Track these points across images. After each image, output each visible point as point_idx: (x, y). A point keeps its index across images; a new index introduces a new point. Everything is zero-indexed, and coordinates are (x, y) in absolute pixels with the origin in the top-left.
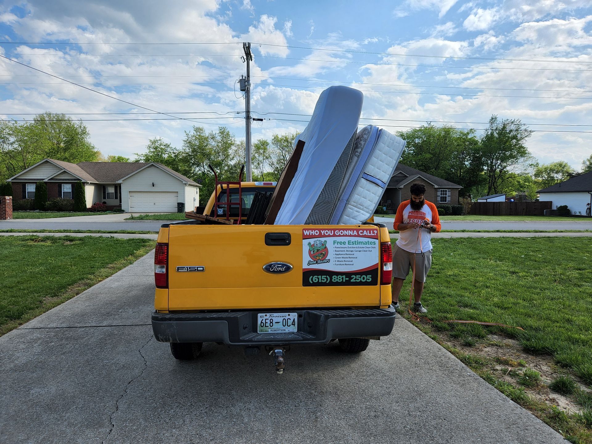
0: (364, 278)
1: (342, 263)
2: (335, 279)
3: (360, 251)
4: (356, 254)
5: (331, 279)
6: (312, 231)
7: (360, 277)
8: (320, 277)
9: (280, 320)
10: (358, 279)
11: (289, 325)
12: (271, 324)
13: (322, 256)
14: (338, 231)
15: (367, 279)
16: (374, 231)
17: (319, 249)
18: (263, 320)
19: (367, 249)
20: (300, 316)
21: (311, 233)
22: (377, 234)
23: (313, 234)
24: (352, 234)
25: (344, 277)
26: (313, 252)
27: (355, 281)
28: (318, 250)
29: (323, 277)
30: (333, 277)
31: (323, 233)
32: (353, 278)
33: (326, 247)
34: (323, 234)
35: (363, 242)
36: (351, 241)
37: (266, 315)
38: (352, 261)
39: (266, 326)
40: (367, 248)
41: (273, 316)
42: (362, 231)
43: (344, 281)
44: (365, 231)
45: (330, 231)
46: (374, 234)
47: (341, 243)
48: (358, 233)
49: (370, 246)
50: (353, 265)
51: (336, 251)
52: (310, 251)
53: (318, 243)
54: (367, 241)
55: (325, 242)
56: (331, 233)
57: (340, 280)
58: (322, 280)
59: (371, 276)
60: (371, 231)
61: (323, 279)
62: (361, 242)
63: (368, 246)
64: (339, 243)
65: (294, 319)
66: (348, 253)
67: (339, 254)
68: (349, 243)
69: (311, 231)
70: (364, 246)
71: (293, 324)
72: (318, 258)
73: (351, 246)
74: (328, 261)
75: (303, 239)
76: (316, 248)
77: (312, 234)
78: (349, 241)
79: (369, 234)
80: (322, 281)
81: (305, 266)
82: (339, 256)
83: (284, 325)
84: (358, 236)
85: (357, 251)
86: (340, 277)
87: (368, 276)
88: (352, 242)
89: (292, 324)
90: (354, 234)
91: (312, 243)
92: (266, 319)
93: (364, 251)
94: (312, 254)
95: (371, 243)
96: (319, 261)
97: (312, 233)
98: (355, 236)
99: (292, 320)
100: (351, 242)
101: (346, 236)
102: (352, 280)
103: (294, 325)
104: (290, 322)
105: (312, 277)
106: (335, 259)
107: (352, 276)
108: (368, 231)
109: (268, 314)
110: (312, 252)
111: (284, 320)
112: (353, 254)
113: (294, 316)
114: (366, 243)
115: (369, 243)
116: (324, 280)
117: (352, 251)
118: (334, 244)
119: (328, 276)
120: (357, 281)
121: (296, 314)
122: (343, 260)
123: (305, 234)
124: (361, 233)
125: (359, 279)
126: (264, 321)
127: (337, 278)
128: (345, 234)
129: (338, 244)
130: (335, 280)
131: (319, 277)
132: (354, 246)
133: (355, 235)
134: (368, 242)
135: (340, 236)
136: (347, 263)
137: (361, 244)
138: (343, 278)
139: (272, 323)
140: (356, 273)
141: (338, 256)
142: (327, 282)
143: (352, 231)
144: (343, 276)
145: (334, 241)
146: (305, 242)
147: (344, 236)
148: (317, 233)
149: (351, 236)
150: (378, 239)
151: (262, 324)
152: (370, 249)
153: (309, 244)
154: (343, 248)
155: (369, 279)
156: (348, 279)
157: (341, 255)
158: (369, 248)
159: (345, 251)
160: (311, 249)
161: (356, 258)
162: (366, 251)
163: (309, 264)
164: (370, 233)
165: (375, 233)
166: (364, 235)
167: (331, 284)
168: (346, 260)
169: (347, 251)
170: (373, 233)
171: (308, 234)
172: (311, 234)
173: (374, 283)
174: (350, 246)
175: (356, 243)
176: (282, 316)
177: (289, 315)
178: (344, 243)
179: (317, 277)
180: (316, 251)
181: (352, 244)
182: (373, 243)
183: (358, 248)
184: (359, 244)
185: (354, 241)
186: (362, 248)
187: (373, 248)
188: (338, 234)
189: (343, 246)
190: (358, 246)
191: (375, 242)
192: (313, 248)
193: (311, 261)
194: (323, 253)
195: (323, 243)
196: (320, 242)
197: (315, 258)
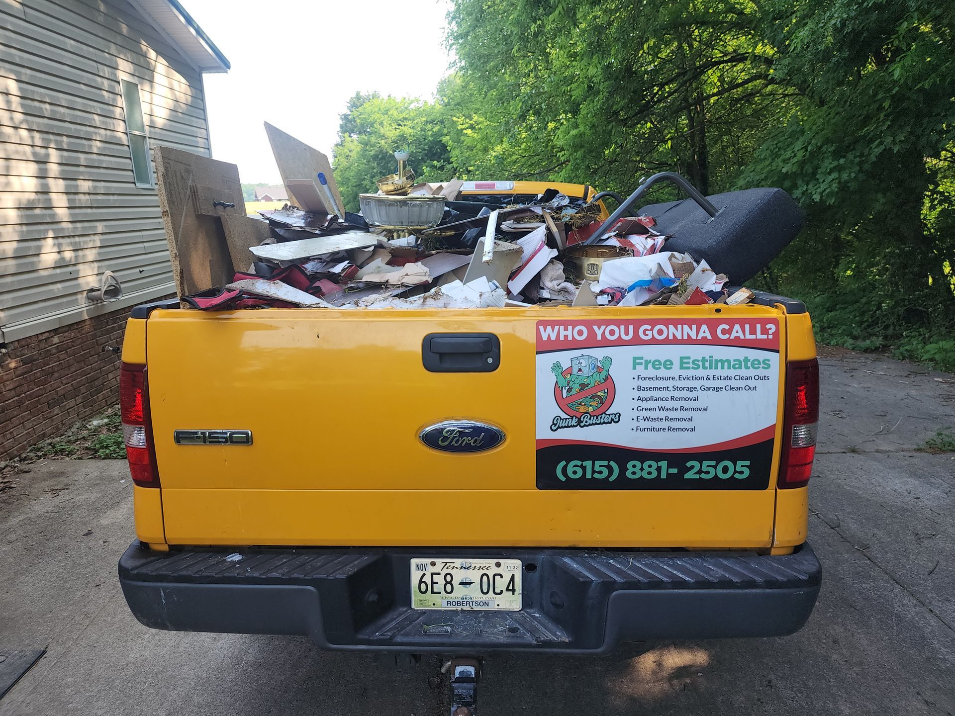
0: (725, 470)
1: (656, 425)
2: (634, 469)
3: (716, 389)
4: (705, 399)
5: (623, 469)
6: (566, 329)
7: (715, 467)
8: (588, 464)
9: (474, 576)
10: (708, 473)
11: (497, 591)
12: (449, 588)
13: (595, 403)
14: (649, 327)
15: (735, 472)
16: (768, 326)
17: (586, 381)
18: (424, 575)
19: (742, 384)
20: (528, 568)
21: (563, 333)
22: (776, 334)
23: (570, 338)
24: (694, 337)
25: (664, 464)
26: (569, 390)
27: (697, 476)
28: (583, 386)
29: (597, 463)
30: (630, 465)
31: (599, 333)
32: (692, 467)
33: (608, 378)
34: (599, 338)
35: (728, 361)
36: (689, 358)
37: (433, 564)
38: (690, 420)
39: (433, 592)
40: (741, 378)
41: (452, 565)
42: (727, 327)
43: (664, 476)
44: (737, 327)
45: (622, 327)
46: (765, 337)
47: (656, 364)
48: (713, 332)
49: (752, 372)
50: (693, 430)
51: (639, 388)
52: (557, 390)
53: (584, 364)
54: (742, 359)
55: (607, 363)
56: (627, 333)
57: (650, 473)
58: (594, 472)
59: (748, 463)
60: (758, 326)
61: (597, 469)
62: (721, 361)
63: (744, 372)
64: (650, 365)
65: (513, 575)
66: (677, 394)
67: (651, 399)
68: (682, 363)
69: (562, 328)
70: (732, 373)
71: (511, 588)
72: (582, 410)
73: (691, 373)
74: (616, 418)
75: (538, 353)
76: (577, 381)
77: (566, 337)
78: (682, 358)
79: (748, 336)
80: (596, 476)
81: (544, 433)
82: (651, 404)
83: (485, 591)
84: (715, 342)
85: (708, 389)
86: (650, 466)
87: (739, 463)
88: (693, 362)
89: (507, 590)
90: (699, 337)
91: (565, 365)
92: (432, 574)
93: (732, 389)
94: (565, 396)
95: (756, 364)
96: (586, 420)
97: (566, 333)
98: (704, 342)
99: (507, 578)
100: (691, 361)
101: (675, 341)
102: (689, 475)
103: (513, 591)
104: (501, 584)
105: (563, 463)
106: (636, 413)
107: (689, 464)
108: (747, 327)
109: (439, 561)
110: (565, 392)
111: (485, 578)
112: (696, 399)
113: (513, 567)
114: (738, 364)
115: (749, 364)
116: (600, 472)
117: (690, 389)
118: (634, 368)
119: (612, 463)
120: (703, 476)
121: (518, 563)
122: (662, 415)
123: (545, 338)
124: (724, 332)
125: (711, 470)
126: (427, 579)
127: (642, 469)
128: (671, 337)
129: (646, 368)
130: (634, 473)
131: (585, 464)
132: (701, 372)
133: (704, 338)
134: (746, 360)
135: (653, 342)
136: (675, 424)
137: (723, 368)
138: (659, 469)
139: (450, 583)
140: (701, 455)
141: (645, 405)
142: (611, 479)
143: (694, 327)
144: (660, 464)
145: (635, 359)
146: (545, 361)
147: (666, 342)
148: (580, 333)
149: (690, 341)
150: (778, 351)
151: (423, 587)
152: (752, 383)
153: (557, 366)
154: (663, 379)
155: (741, 473)
156: (675, 471)
157: (657, 399)
158: (747, 378)
159: (671, 388)
160: (563, 382)
161: (705, 409)
162: (738, 389)
163: (556, 425)
164: (753, 331)
165: (770, 332)
166: (732, 337)
167: (623, 483)
168: (671, 414)
169: (676, 388)
170: (765, 331)
171: (553, 338)
172: (562, 338)
173: (757, 482)
174: (684, 373)
175: (707, 364)
176: (478, 566)
177: (498, 565)
178: (668, 364)
179: (579, 463)
180: (576, 388)
181: (693, 368)
182: (762, 365)
183: (712, 379)
184: (716, 368)
185: (700, 359)
186: (726, 378)
187: (759, 378)
188: (648, 335)
189: (663, 373)
190: (711, 373)
191: (769, 360)
192: (567, 380)
193: (561, 419)
194: (599, 394)
195: (599, 365)
196: (590, 360)
197: (574, 409)
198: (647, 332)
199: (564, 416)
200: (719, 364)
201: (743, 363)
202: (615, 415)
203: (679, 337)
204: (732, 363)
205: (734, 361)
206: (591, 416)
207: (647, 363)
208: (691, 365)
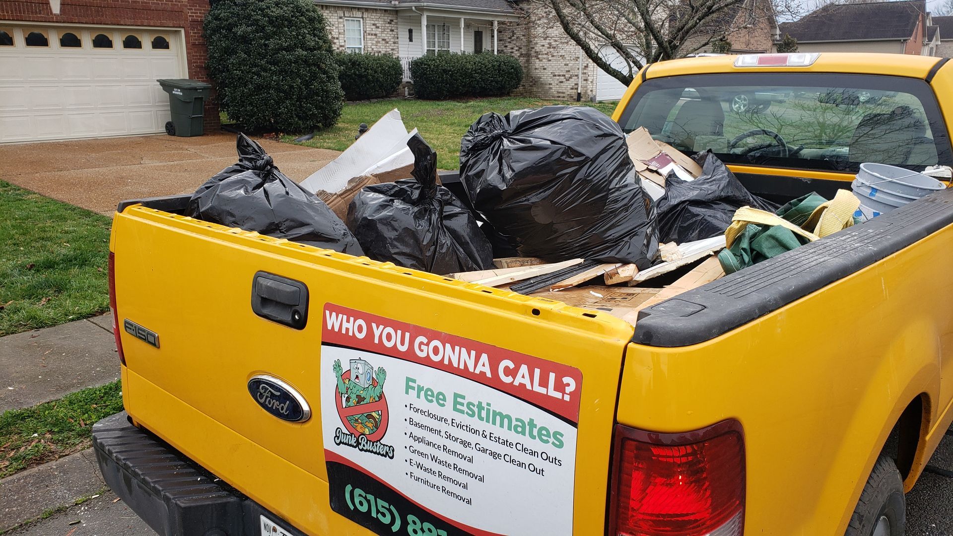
1: (430, 478)
2: (415, 528)
3: (495, 455)
4: (482, 464)
5: (404, 522)
8: (373, 498)
13: (371, 425)
14: (425, 341)
16: (565, 380)
17: (363, 394)
19: (526, 458)
21: (344, 325)
22: (576, 395)
23: (351, 334)
24: (471, 369)
25: (443, 534)
26: (348, 399)
28: (360, 399)
29: (380, 502)
31: (377, 333)
33: (381, 397)
34: (376, 341)
35: (509, 417)
36: (463, 398)
38: (466, 487)
40: (525, 450)
42: (511, 365)
44: (524, 369)
45: (399, 333)
46: (558, 395)
48: (493, 367)
49: (539, 446)
50: (469, 502)
51: (412, 421)
52: (338, 395)
53: (361, 371)
54: (527, 421)
55: (382, 376)
56: (402, 343)
58: (378, 511)
60: (552, 377)
61: (380, 508)
62: (500, 414)
64: (422, 393)
66: (450, 445)
68: (456, 403)
69: (345, 317)
70: (513, 437)
72: (359, 428)
73: (465, 419)
74: (390, 453)
75: (324, 343)
76: (355, 391)
78: (456, 396)
79: (538, 389)
80: (380, 517)
81: (329, 443)
82: (423, 448)
84: (494, 383)
85: (484, 451)
86: (430, 531)
90: (477, 371)
91: (344, 367)
93: (512, 461)
94: (344, 405)
95: (543, 434)
96: (363, 442)
98: (480, 379)
100: (465, 402)
105: (350, 487)
106: (409, 454)
108: (537, 372)
110: (344, 399)
112: (471, 460)
114: (523, 427)
115: (536, 432)
116: (383, 515)
117: (465, 444)
118: (407, 393)
119: (394, 509)
122: (435, 467)
124: (507, 371)
127: (422, 530)
128: (446, 362)
129: (419, 397)
130: (415, 531)
131: (368, 496)
132: (476, 423)
134: (532, 423)
135: (427, 362)
136: (450, 486)
137: (502, 426)
141: (418, 446)
142: (394, 529)
143: (473, 353)
145: (408, 380)
146: (329, 354)
147: (439, 366)
149: (464, 373)
150: (575, 425)
152: (539, 463)
153: (337, 366)
154: (436, 417)
157: (429, 444)
158: (532, 452)
159: (443, 433)
160: (343, 388)
161: (482, 479)
162: (521, 465)
163: (338, 439)
164: (544, 382)
165: (568, 390)
166: (516, 383)
168: (446, 471)
169: (449, 437)
170: (559, 387)
171: (336, 328)
172: (344, 332)
174: (459, 417)
178: (440, 398)
179: (365, 494)
180: (354, 398)
181: (467, 413)
182: (552, 440)
183: (488, 437)
184: (494, 423)
185: (476, 403)
186: (505, 442)
187: (548, 458)
188: (422, 351)
189: (434, 408)
190: (489, 428)
191: (562, 435)
192: (346, 385)
193: (342, 433)
194: (373, 414)
195: (374, 376)
196: (367, 367)
197: (352, 424)
198: (423, 347)
199: (345, 431)
200: (498, 418)
201: (527, 428)
202: (390, 447)
203: (455, 365)
204: (514, 423)
205: (517, 420)
206: (367, 440)
207: (420, 389)
208: (465, 409)
